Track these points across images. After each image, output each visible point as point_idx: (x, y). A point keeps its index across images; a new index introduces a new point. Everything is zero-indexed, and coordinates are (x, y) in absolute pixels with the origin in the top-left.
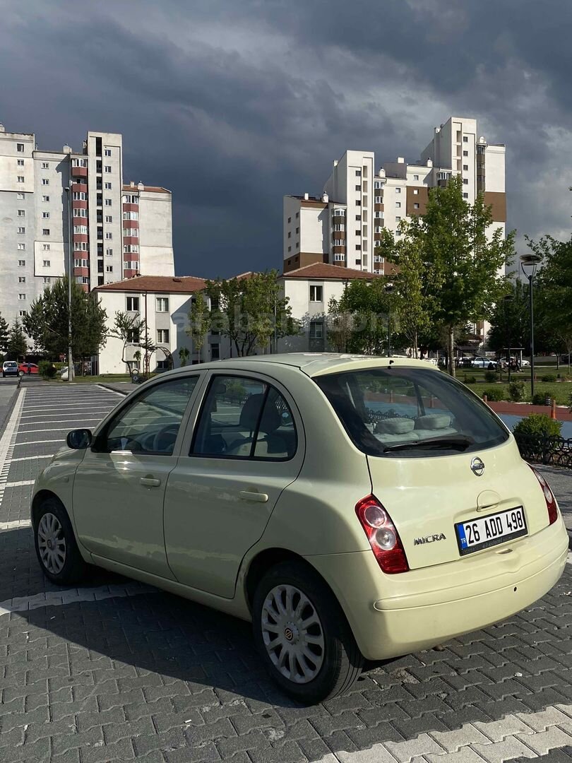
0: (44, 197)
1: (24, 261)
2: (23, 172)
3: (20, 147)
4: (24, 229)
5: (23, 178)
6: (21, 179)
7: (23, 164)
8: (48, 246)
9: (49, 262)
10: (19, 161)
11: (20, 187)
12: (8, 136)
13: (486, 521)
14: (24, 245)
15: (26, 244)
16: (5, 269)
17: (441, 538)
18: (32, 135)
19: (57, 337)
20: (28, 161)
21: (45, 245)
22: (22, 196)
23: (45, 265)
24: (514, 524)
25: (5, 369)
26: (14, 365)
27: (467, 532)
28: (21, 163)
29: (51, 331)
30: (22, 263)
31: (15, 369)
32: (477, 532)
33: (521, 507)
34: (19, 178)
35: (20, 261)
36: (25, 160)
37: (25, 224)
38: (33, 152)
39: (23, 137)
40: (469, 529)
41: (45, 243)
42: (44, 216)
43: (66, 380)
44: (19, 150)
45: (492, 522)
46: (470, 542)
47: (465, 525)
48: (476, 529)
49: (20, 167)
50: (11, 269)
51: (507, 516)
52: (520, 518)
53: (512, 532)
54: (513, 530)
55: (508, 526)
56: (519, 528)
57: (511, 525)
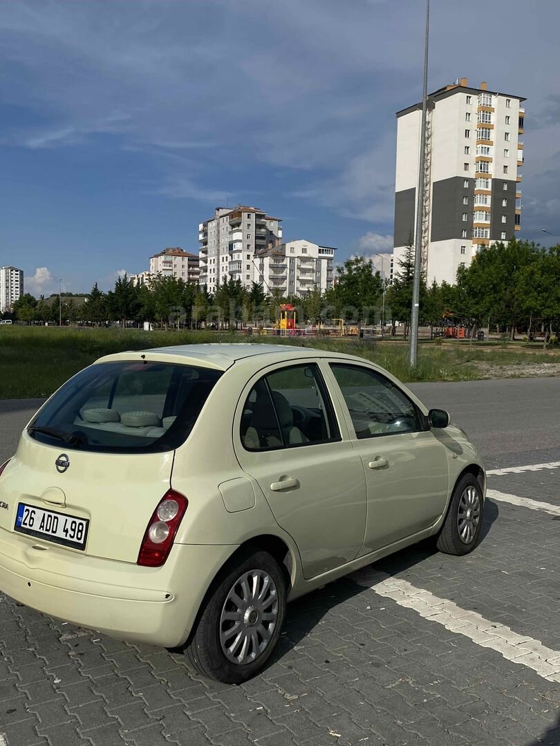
13: (44, 514)
17: (6, 507)
27: (25, 515)
32: (33, 519)
33: (87, 521)
40: (28, 512)
45: (50, 519)
46: (24, 523)
47: (26, 507)
48: (33, 515)
51: (66, 520)
52: (81, 531)
53: (66, 538)
54: (68, 538)
55: (64, 531)
56: (75, 540)
57: (66, 531)
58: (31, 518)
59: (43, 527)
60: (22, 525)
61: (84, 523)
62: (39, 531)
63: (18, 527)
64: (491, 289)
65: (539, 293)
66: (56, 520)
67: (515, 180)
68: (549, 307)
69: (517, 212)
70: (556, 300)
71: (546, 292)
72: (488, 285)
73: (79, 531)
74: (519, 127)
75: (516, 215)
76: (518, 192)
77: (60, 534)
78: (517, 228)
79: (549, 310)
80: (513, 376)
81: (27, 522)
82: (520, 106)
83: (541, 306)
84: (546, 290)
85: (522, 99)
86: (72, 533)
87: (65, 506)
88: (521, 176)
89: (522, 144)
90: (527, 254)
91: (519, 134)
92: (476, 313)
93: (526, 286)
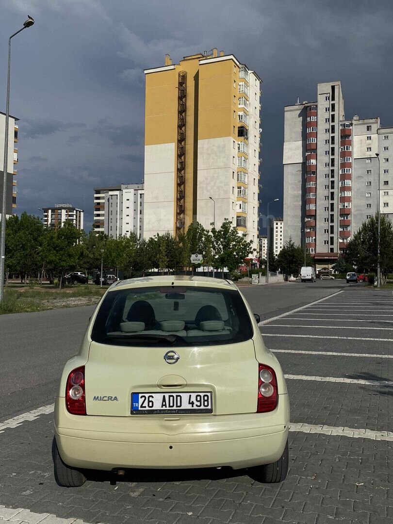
0: (385, 159)
1: (370, 205)
2: (370, 144)
3: (369, 128)
4: (370, 182)
5: (370, 148)
6: (369, 149)
7: (370, 139)
8: (387, 193)
9: (387, 204)
10: (368, 138)
11: (368, 154)
12: (361, 122)
13: (164, 396)
14: (370, 193)
15: (372, 192)
16: (357, 210)
17: (114, 400)
18: (377, 118)
19: (370, 256)
20: (374, 136)
21: (385, 192)
22: (369, 161)
23: (385, 206)
24: (196, 403)
25: (348, 277)
26: (354, 275)
27: (141, 400)
28: (369, 138)
29: (366, 252)
30: (369, 206)
31: (355, 278)
32: (152, 402)
33: (211, 392)
34: (368, 148)
35: (368, 205)
36: (372, 136)
37: (372, 180)
38: (378, 129)
39: (371, 121)
40: (143, 398)
41: (385, 191)
42: (385, 172)
43: (376, 287)
44: (368, 130)
45: (171, 398)
46: (142, 407)
47: (140, 395)
48: (151, 399)
49: (369, 141)
50: (361, 211)
51: (190, 396)
52: (207, 400)
53: (193, 408)
54: (195, 407)
55: (189, 403)
56: (202, 407)
57: (193, 403)
58: (149, 401)
59: (165, 405)
60: (140, 409)
61: (209, 394)
62: (162, 408)
63: (135, 411)
64: (21, 247)
65: (57, 251)
66: (179, 398)
67: (13, 173)
68: (64, 261)
69: (14, 195)
70: (68, 256)
71: (62, 250)
72: (19, 245)
73: (204, 401)
74: (15, 138)
75: (13, 197)
76: (14, 181)
77: (186, 406)
78: (14, 206)
79: (64, 263)
80: (64, 306)
81: (146, 404)
82: (15, 124)
83: (59, 260)
84: (61, 249)
85: (16, 119)
86: (199, 404)
87: (186, 385)
88: (16, 171)
89: (17, 149)
90: (35, 224)
91: (15, 142)
92: (11, 264)
93: (48, 246)
